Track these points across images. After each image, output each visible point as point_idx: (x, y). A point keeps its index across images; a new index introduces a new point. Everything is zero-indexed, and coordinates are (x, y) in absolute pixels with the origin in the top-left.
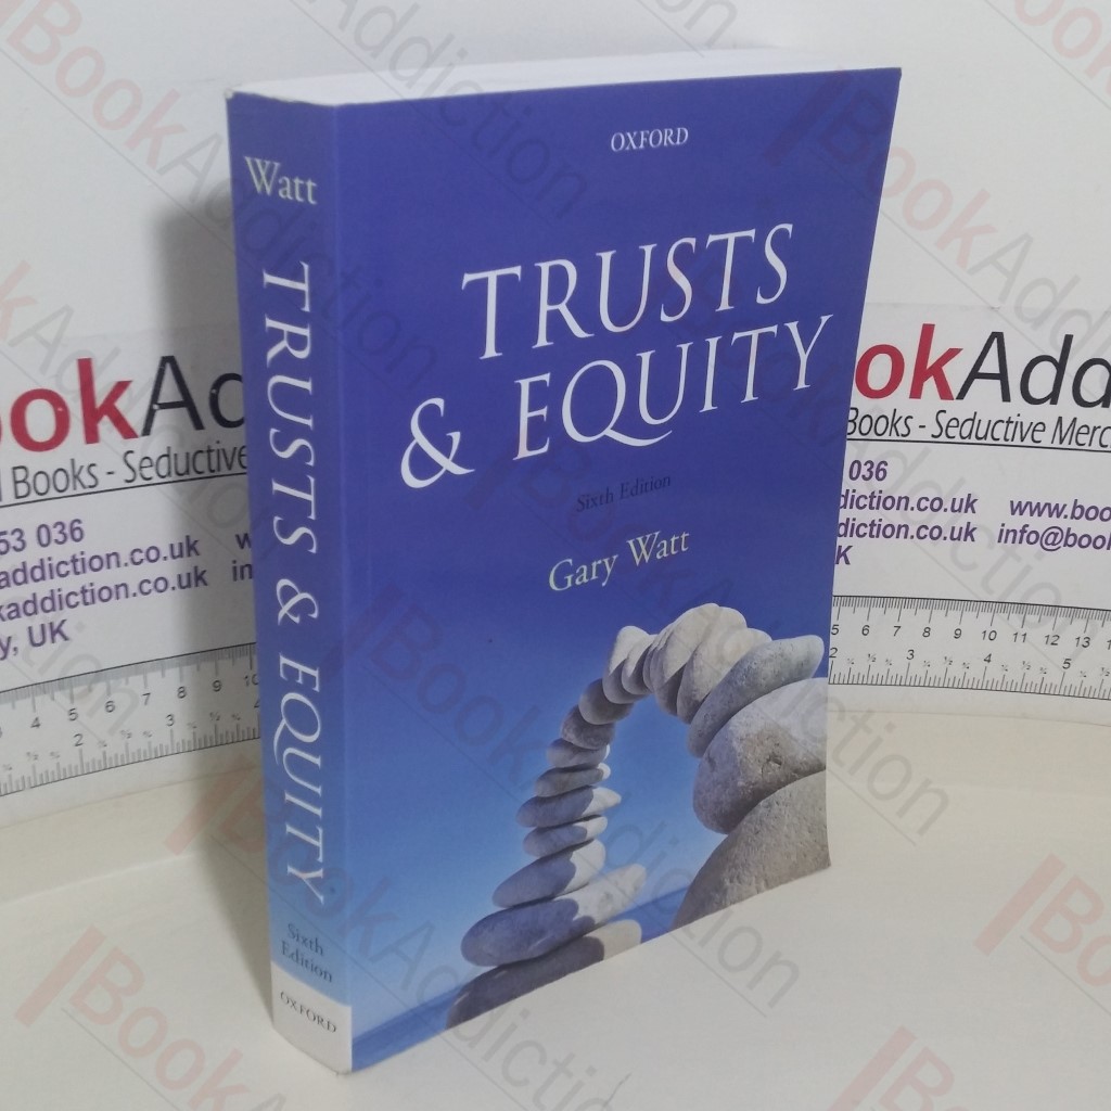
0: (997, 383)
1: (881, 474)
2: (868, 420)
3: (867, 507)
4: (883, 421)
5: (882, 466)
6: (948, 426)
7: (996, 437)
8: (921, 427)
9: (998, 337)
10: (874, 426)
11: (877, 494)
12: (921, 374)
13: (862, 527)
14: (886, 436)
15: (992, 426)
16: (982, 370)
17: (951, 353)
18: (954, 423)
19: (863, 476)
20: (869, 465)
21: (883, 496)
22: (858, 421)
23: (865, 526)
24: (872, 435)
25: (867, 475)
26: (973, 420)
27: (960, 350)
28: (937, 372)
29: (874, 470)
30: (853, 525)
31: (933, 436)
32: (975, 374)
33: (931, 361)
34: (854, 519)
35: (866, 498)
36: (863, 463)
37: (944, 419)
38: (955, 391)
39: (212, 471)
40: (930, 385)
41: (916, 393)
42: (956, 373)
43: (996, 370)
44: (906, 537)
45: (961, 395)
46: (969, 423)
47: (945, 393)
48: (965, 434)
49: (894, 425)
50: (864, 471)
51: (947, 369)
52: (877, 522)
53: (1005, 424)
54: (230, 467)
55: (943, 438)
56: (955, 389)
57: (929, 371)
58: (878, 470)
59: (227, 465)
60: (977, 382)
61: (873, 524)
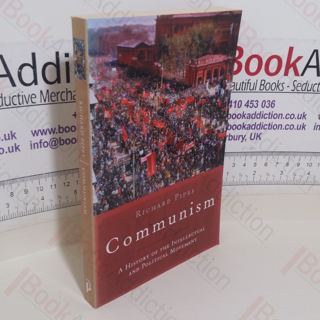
0: (316, 69)
1: (273, 105)
2: (269, 84)
3: (268, 118)
4: (274, 85)
5: (273, 102)
6: (297, 86)
7: (314, 90)
8: (288, 87)
9: (316, 51)
10: (270, 87)
11: (271, 113)
12: (288, 67)
13: (266, 126)
14: (275, 91)
15: (313, 86)
16: (310, 64)
17: (299, 58)
18: (299, 85)
19: (267, 106)
20: (269, 102)
21: (273, 114)
22: (265, 85)
23: (267, 125)
24: (270, 90)
25: (268, 106)
26: (306, 84)
27: (303, 57)
28: (294, 65)
29: (270, 104)
30: (263, 125)
31: (292, 90)
32: (308, 66)
33: (292, 61)
34: (263, 123)
35: (267, 115)
36: (266, 101)
37: (296, 84)
38: (300, 73)
39: (20, 104)
40: (291, 70)
41: (286, 74)
42: (301, 66)
43: (315, 64)
44: (281, 129)
45: (302, 75)
46: (305, 85)
47: (296, 74)
48: (303, 89)
49: (278, 86)
50: (267, 104)
51: (298, 64)
52: (271, 124)
53: (318, 85)
54: (27, 103)
55: (296, 91)
56: (300, 72)
57: (291, 65)
58: (272, 104)
59: (27, 102)
60: (308, 69)
61: (269, 125)
